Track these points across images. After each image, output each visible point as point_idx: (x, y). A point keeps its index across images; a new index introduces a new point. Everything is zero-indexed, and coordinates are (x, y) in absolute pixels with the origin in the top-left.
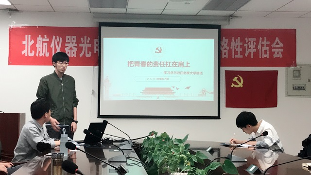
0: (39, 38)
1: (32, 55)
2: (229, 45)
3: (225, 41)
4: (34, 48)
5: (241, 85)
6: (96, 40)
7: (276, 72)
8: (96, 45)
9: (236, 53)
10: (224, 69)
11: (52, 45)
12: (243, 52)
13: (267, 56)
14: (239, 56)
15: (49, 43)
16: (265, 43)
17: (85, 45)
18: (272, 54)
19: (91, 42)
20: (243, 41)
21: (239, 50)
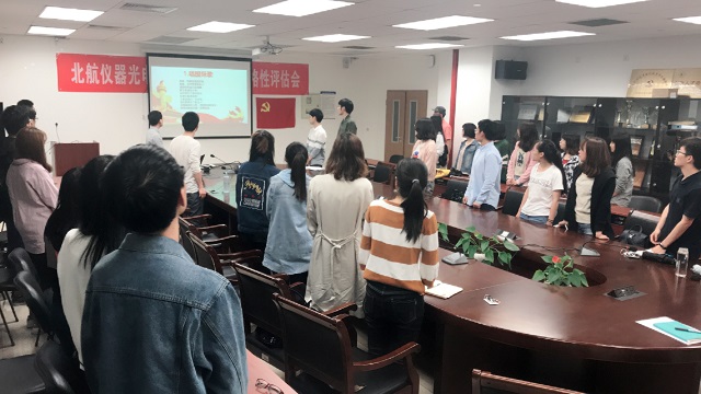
0: (88, 65)
1: (82, 82)
2: (259, 76)
3: (255, 72)
4: (83, 75)
5: (268, 110)
6: (144, 69)
7: (294, 100)
8: (144, 74)
9: (264, 83)
10: (255, 96)
11: (102, 73)
12: (269, 83)
13: (288, 86)
14: (267, 86)
15: (99, 71)
16: (287, 75)
17: (134, 74)
18: (291, 84)
19: (140, 71)
20: (269, 73)
21: (267, 80)
